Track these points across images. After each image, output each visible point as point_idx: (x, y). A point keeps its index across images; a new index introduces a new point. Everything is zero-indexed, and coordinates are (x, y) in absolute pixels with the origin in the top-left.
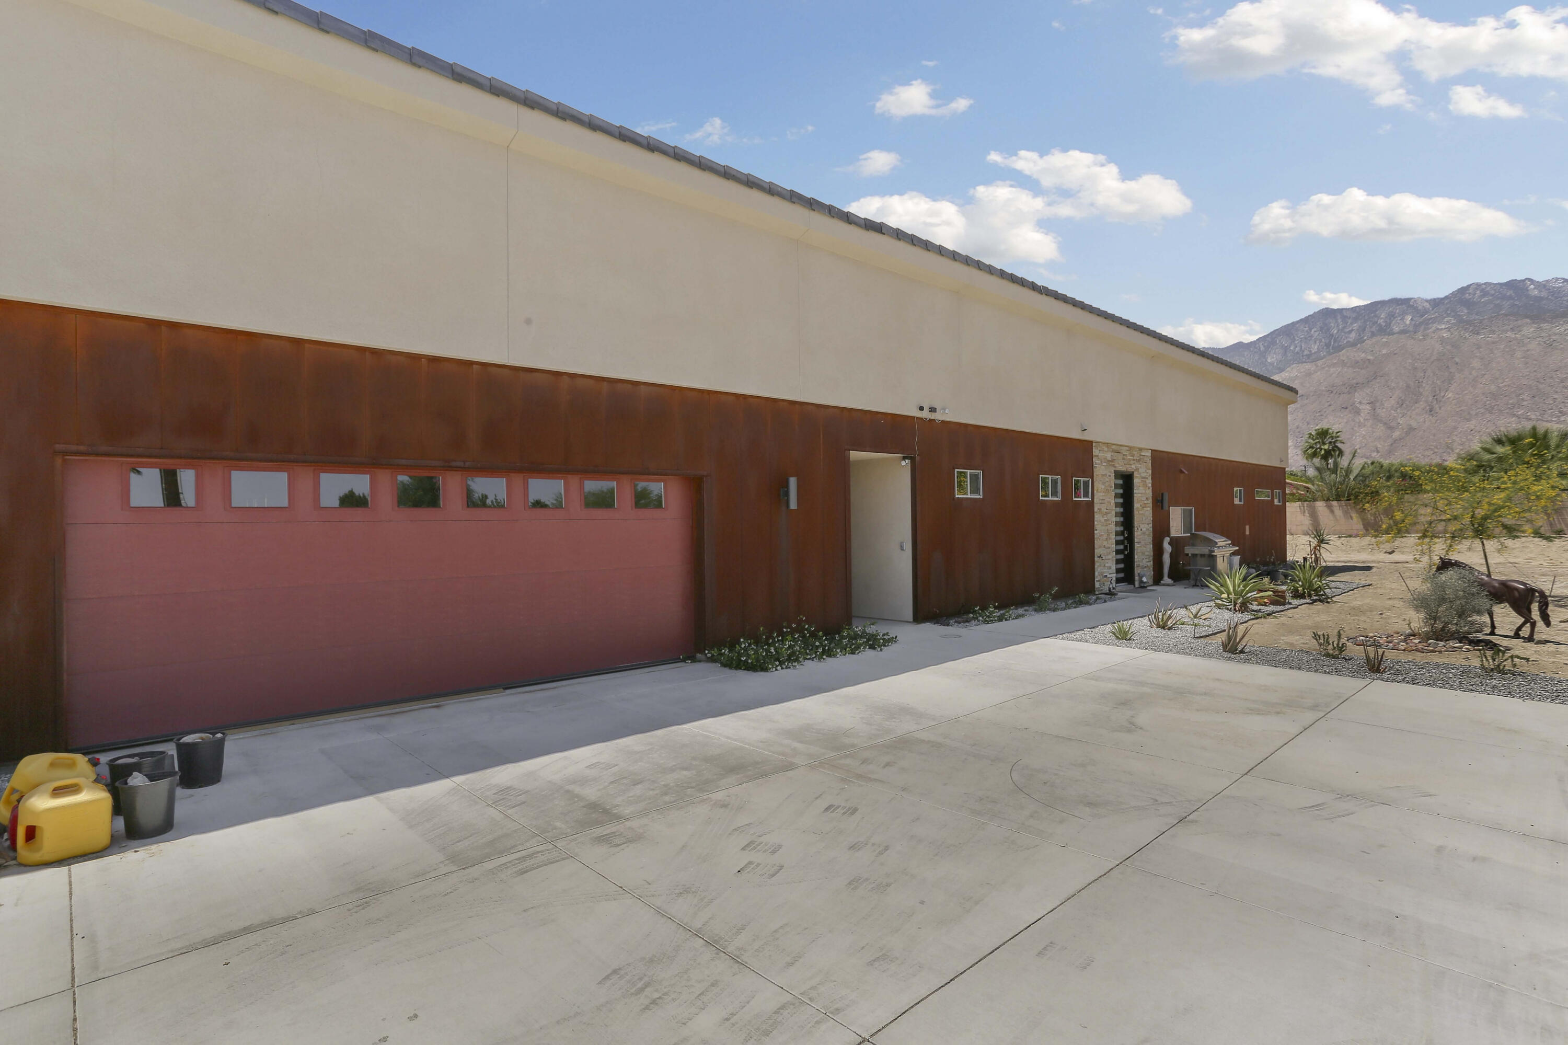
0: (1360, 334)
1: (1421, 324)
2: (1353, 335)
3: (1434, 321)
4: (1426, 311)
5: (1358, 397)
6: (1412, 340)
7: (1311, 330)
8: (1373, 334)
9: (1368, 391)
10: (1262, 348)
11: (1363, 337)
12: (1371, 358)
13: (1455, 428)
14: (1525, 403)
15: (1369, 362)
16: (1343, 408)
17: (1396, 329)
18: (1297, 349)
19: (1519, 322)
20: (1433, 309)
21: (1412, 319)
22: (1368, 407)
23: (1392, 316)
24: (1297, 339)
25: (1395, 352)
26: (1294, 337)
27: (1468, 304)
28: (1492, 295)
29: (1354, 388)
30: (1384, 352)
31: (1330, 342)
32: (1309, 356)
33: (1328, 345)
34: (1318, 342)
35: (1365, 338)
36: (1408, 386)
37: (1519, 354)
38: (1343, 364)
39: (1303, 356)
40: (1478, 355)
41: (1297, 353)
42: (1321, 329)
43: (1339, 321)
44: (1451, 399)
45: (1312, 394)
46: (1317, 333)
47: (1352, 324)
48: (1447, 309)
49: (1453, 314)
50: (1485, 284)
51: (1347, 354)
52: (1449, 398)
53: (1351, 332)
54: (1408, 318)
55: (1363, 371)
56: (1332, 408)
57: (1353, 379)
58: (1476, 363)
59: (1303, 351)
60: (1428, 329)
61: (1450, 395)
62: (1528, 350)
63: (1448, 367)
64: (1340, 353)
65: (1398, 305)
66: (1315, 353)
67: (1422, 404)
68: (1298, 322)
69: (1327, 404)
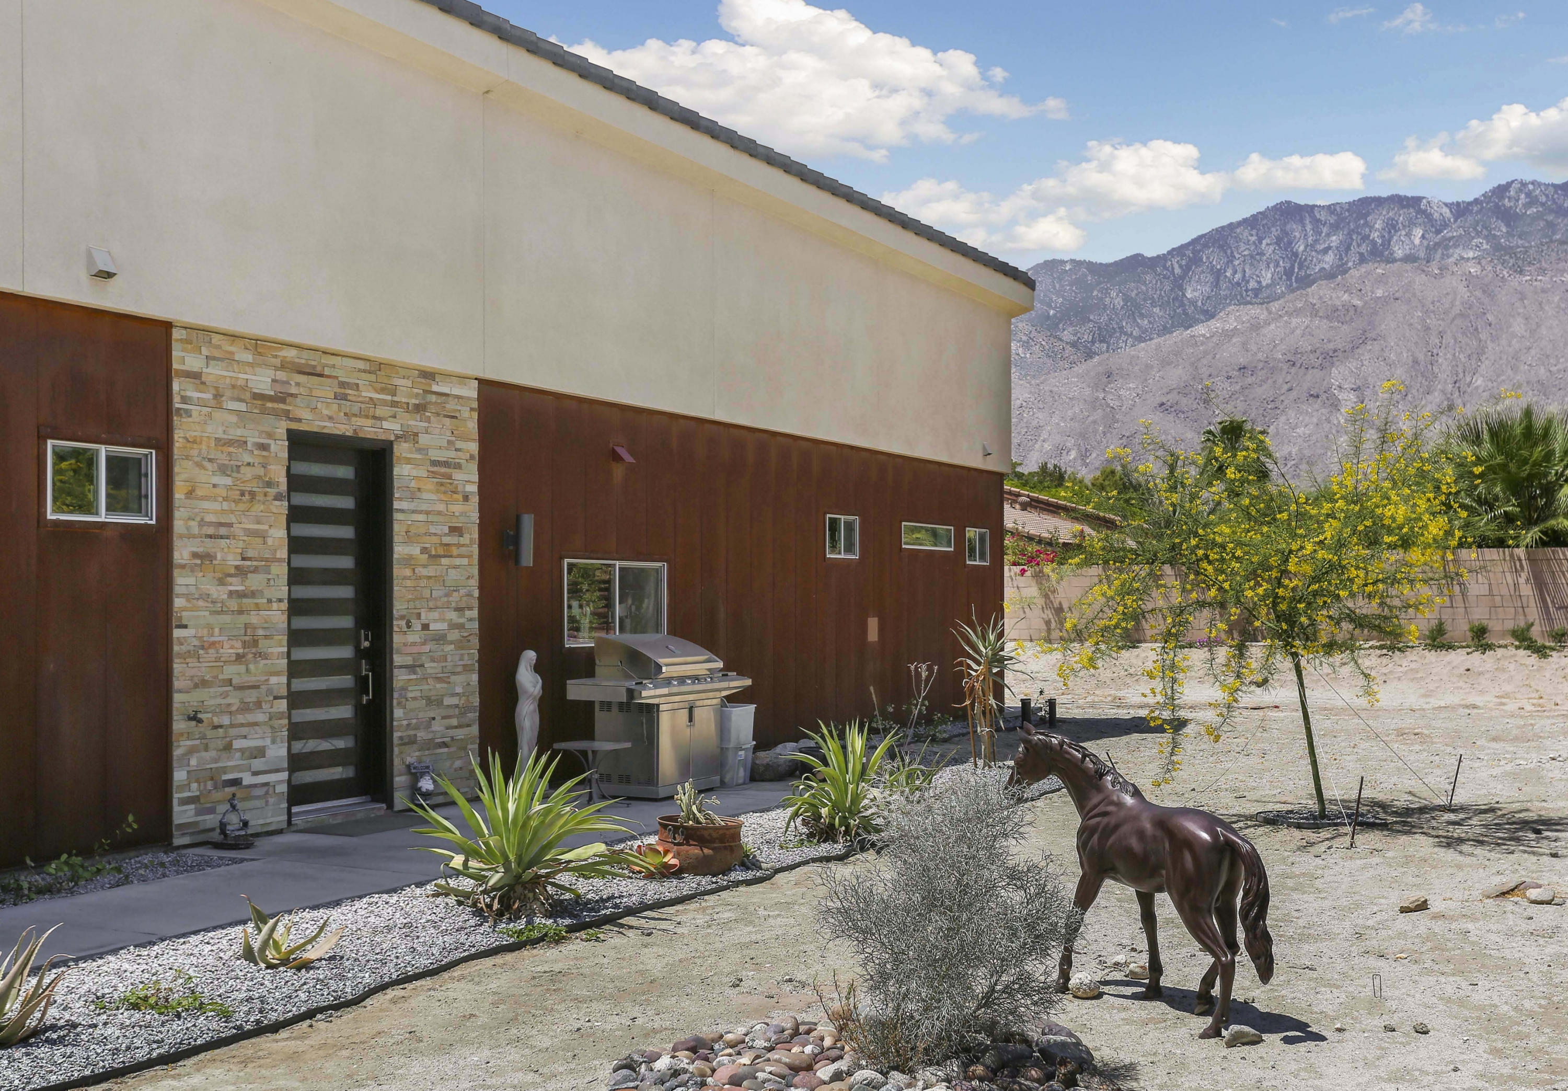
0: (1341, 255)
1: (1437, 245)
2: (1330, 258)
3: (1457, 242)
4: (1445, 225)
5: (1339, 375)
6: (1423, 276)
7: (1260, 241)
8: (1362, 260)
9: (1352, 365)
10: (1177, 271)
11: (1346, 263)
12: (1358, 303)
15: (1356, 310)
16: (1312, 395)
17: (1399, 253)
18: (1238, 276)
20: (1455, 221)
21: (1423, 236)
22: (1352, 396)
23: (1392, 226)
24: (1237, 256)
25: (1397, 295)
26: (1232, 252)
27: (1508, 217)
28: (1542, 204)
29: (1329, 358)
30: (1379, 293)
31: (1292, 267)
32: (1256, 292)
33: (1288, 273)
34: (1272, 265)
35: (1350, 264)
36: (1416, 362)
38: (1314, 311)
39: (1246, 290)
40: (1521, 310)
41: (1238, 284)
42: (1279, 241)
43: (1309, 227)
44: (1480, 391)
45: (1261, 365)
46: (1272, 248)
47: (1328, 235)
48: (1478, 223)
49: (1485, 232)
50: (1533, 183)
51: (1320, 292)
52: (1477, 388)
53: (1326, 251)
54: (1418, 232)
55: (1345, 327)
56: (1293, 395)
57: (1329, 341)
58: (1518, 327)
59: (1248, 282)
60: (1449, 257)
61: (1479, 382)
63: (1476, 329)
64: (1309, 290)
65: (1403, 207)
66: (1268, 286)
68: (1239, 223)
69: (1286, 387)
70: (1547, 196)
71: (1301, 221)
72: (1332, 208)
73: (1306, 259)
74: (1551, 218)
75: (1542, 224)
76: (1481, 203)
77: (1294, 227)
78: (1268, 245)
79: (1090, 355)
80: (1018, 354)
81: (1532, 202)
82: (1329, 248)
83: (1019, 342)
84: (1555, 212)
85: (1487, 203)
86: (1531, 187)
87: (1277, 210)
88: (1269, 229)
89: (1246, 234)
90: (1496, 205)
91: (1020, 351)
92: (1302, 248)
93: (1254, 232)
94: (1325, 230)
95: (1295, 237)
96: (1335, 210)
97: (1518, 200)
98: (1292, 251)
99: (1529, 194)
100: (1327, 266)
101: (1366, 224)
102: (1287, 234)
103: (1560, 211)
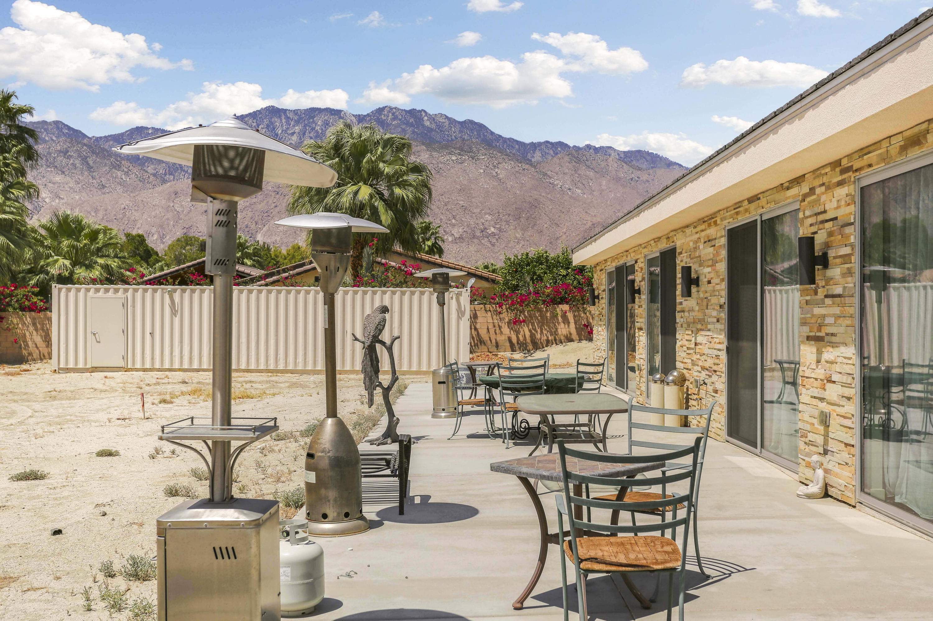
70: (402, 116)
71: (280, 117)
72: (295, 112)
73: (282, 138)
74: (404, 127)
75: (400, 129)
76: (370, 116)
77: (276, 119)
78: (262, 128)
79: (164, 182)
80: (122, 179)
81: (395, 118)
82: (294, 133)
83: (122, 171)
84: (406, 124)
85: (374, 117)
86: (394, 110)
87: (267, 110)
88: (263, 120)
89: (250, 121)
90: (378, 118)
91: (123, 177)
92: (280, 132)
93: (255, 121)
94: (292, 123)
95: (276, 125)
96: (297, 113)
97: (388, 116)
98: (275, 133)
99: (393, 114)
100: (293, 142)
101: (313, 122)
102: (272, 123)
103: (408, 124)
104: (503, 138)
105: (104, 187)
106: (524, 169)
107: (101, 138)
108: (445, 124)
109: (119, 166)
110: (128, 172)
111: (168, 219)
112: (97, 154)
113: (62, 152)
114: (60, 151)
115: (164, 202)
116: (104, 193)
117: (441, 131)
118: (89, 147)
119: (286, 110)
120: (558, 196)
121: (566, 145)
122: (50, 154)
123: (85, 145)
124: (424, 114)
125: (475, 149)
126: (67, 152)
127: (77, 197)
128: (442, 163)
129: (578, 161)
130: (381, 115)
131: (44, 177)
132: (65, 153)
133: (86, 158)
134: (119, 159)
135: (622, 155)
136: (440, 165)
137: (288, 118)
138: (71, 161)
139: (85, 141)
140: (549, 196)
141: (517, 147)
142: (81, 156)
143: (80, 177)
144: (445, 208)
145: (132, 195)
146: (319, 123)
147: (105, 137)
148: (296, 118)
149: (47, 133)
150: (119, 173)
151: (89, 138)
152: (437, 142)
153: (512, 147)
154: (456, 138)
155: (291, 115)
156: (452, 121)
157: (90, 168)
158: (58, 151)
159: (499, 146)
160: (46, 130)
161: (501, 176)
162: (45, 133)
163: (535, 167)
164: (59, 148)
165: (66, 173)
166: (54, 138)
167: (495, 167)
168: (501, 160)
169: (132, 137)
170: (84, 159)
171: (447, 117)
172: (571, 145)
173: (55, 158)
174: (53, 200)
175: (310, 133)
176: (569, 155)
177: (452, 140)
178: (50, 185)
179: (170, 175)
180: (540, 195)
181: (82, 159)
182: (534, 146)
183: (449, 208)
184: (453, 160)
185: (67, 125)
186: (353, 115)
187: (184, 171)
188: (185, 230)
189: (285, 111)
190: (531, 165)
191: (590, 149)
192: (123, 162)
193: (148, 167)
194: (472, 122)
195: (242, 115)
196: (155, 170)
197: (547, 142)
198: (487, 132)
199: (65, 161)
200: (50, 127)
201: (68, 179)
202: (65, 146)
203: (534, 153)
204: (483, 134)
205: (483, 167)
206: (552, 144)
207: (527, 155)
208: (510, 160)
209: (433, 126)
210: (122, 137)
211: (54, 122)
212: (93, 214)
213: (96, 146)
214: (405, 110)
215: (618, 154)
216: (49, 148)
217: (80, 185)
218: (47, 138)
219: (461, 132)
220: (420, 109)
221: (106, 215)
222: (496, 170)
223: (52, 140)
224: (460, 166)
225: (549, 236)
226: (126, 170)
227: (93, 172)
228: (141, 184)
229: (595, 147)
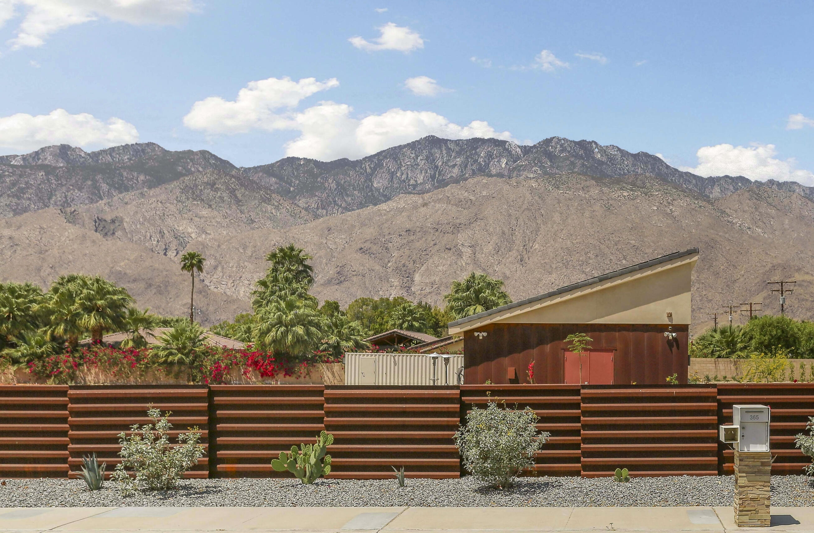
0: (462, 170)
1: (514, 169)
2: (456, 171)
3: (525, 168)
4: (518, 158)
5: (462, 238)
6: (508, 186)
7: (417, 157)
8: (474, 174)
9: (470, 232)
10: (369, 170)
11: (465, 174)
12: (473, 198)
13: (540, 280)
14: (591, 261)
15: (471, 202)
16: (447, 248)
17: (494, 172)
18: (404, 177)
19: (588, 183)
20: (524, 156)
21: (507, 163)
22: (469, 250)
23: (490, 156)
24: (404, 165)
25: (494, 195)
26: (401, 162)
27: (551, 156)
28: (569, 152)
29: (457, 228)
30: (484, 193)
31: (435, 173)
32: (415, 186)
33: (433, 177)
34: (423, 172)
35: (467, 175)
36: (503, 233)
37: (587, 214)
38: (448, 201)
39: (409, 185)
40: (558, 209)
41: (404, 181)
42: (427, 158)
43: (444, 152)
44: (537, 251)
45: (418, 230)
46: (423, 162)
47: (455, 157)
48: (535, 158)
49: (539, 164)
50: (564, 139)
51: (451, 190)
52: (535, 249)
53: (454, 166)
54: (504, 161)
55: (466, 211)
56: (437, 247)
57: (457, 219)
58: (557, 217)
59: (410, 180)
60: (520, 176)
61: (536, 247)
62: (594, 211)
63: (535, 217)
64: (446, 188)
65: (496, 146)
66: (421, 184)
67: (514, 253)
68: (405, 146)
69: (433, 243)
70: (571, 148)
71: (440, 148)
72: (457, 142)
73: (442, 170)
74: (572, 159)
75: (568, 162)
76: (537, 148)
77: (436, 151)
78: (421, 160)
79: (316, 217)
80: (272, 213)
81: (563, 150)
82: (455, 165)
83: (272, 205)
84: (575, 157)
85: (541, 148)
86: (563, 142)
87: (427, 140)
88: (422, 151)
89: (409, 152)
90: (545, 150)
91: (273, 211)
92: (440, 164)
93: (413, 152)
94: (453, 154)
95: (436, 157)
96: (459, 143)
97: (556, 148)
98: (435, 164)
99: (562, 146)
100: (454, 175)
101: (476, 153)
102: (432, 155)
103: (577, 156)
104: (679, 172)
105: (253, 221)
106: (701, 206)
107: (249, 169)
108: (617, 157)
109: (269, 200)
110: (278, 206)
111: (320, 257)
112: (246, 187)
113: (210, 184)
114: (207, 183)
115: (316, 238)
116: (253, 229)
117: (613, 164)
118: (238, 178)
119: (447, 140)
120: (737, 236)
121: (748, 180)
122: (196, 186)
123: (233, 176)
124: (594, 146)
125: (648, 185)
126: (215, 184)
127: (225, 232)
128: (612, 199)
129: (759, 197)
130: (548, 146)
131: (190, 211)
132: (212, 185)
133: (234, 190)
134: (269, 192)
135: (808, 192)
136: (610, 202)
137: (448, 149)
138: (219, 194)
139: (233, 173)
140: (727, 236)
141: (694, 181)
142: (229, 189)
143: (228, 211)
144: (616, 247)
145: (282, 231)
146: (482, 155)
147: (255, 168)
148: (457, 149)
149: (193, 163)
150: (269, 208)
151: (237, 168)
152: (608, 176)
153: (689, 181)
154: (629, 172)
155: (452, 146)
156: (624, 153)
157: (238, 201)
158: (205, 183)
159: (675, 180)
160: (192, 160)
161: (675, 214)
162: (191, 164)
163: (712, 204)
164: (206, 180)
165: (214, 207)
166: (201, 169)
167: (669, 203)
168: (676, 197)
169: (282, 168)
170: (232, 192)
171: (619, 149)
172: (753, 181)
173: (201, 190)
174: (199, 235)
175: (472, 165)
176: (749, 191)
177: (625, 174)
178: (197, 219)
179: (322, 209)
180: (717, 235)
181: (231, 192)
182: (713, 181)
183: (620, 247)
184: (624, 196)
185: (214, 155)
186: (519, 146)
187: (337, 205)
188: (338, 269)
189: (445, 141)
190: (708, 202)
191: (773, 184)
192: (273, 195)
193: (300, 200)
194: (646, 155)
195: (401, 145)
196: (307, 203)
197: (727, 177)
198: (662, 165)
199: (212, 193)
200: (196, 157)
201: (216, 213)
202: (213, 178)
203: (712, 188)
204: (658, 167)
205: (657, 204)
206: (731, 178)
207: (705, 191)
208: (686, 196)
209: (604, 159)
210: (272, 168)
211: (200, 151)
212: (241, 251)
213: (244, 178)
214: (574, 142)
215: (803, 190)
216: (196, 180)
217: (227, 220)
218: (193, 169)
219: (634, 165)
220: (591, 141)
221: (255, 252)
222: (671, 207)
223: (199, 171)
224: (631, 202)
225: (726, 278)
226: (276, 204)
227: (242, 206)
228: (292, 219)
229: (778, 182)
